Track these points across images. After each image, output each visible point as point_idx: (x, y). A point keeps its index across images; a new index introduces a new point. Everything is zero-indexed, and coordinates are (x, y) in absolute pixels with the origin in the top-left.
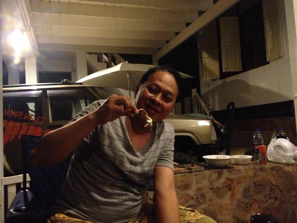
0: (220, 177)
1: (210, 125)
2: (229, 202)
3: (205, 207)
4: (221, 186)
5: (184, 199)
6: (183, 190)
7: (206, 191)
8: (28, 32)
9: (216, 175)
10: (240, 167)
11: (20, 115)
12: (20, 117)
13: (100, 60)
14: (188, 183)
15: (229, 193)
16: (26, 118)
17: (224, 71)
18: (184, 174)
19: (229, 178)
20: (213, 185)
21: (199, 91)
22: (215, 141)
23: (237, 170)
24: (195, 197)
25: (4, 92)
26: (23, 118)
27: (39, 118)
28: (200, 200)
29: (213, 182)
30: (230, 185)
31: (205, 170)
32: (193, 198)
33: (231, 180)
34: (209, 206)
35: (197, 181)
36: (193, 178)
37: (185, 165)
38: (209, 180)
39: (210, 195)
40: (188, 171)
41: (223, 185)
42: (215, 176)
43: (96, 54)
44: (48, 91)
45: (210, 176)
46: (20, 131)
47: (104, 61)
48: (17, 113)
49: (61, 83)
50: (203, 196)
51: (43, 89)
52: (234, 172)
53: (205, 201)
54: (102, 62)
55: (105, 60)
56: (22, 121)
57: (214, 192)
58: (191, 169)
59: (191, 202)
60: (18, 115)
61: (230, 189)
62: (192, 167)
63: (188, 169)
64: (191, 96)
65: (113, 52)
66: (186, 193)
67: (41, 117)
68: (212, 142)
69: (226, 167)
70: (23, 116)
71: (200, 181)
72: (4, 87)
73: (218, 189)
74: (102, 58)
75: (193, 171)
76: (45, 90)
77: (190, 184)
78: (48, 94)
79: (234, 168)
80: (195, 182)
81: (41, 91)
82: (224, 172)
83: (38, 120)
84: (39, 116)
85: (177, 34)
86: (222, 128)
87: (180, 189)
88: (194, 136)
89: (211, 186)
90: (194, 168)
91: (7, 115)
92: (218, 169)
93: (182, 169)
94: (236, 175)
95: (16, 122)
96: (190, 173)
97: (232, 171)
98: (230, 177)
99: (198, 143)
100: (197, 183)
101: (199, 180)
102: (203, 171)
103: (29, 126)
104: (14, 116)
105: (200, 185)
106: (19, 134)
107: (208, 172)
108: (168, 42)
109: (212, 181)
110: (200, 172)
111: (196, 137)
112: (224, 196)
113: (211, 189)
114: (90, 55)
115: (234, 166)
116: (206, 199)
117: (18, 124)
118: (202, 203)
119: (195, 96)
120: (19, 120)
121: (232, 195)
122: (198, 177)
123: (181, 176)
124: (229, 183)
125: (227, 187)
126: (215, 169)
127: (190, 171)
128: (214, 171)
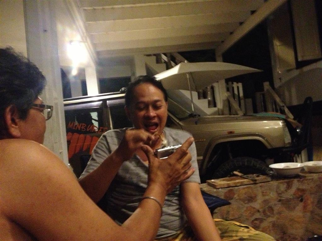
0: (289, 188)
1: (283, 125)
2: (301, 214)
3: (273, 220)
4: (291, 197)
5: (249, 212)
6: (248, 203)
7: (274, 203)
8: (85, 42)
9: (285, 186)
10: (313, 176)
11: (83, 127)
12: (83, 129)
13: (159, 61)
14: (253, 195)
15: (301, 204)
16: (90, 129)
17: (300, 59)
18: (247, 186)
19: (300, 189)
20: (281, 197)
21: (272, 85)
22: (289, 143)
23: (310, 179)
24: (261, 210)
25: (66, 105)
26: (86, 129)
27: (101, 129)
28: (268, 213)
29: (281, 194)
30: (301, 196)
31: (272, 180)
32: (258, 211)
33: (303, 191)
34: (278, 219)
35: (263, 192)
36: (258, 190)
37: (250, 175)
38: (277, 192)
39: (278, 207)
40: (252, 182)
41: (294, 196)
42: (283, 187)
43: (154, 55)
44: (107, 101)
45: (278, 187)
46: (84, 142)
47: (163, 61)
48: (80, 125)
49: (119, 92)
50: (271, 209)
51: (103, 99)
52: (306, 182)
53: (273, 213)
54: (161, 63)
55: (165, 60)
56: (86, 133)
57: (283, 204)
58: (256, 180)
59: (258, 216)
60: (82, 127)
61: (301, 201)
62: (257, 178)
63: (252, 180)
64: (263, 90)
65: (172, 51)
66: (250, 206)
67: (103, 128)
68: (286, 145)
69: (297, 176)
70: (86, 128)
71: (266, 193)
72: (65, 101)
73: (288, 200)
74: (161, 58)
75: (257, 182)
76: (104, 101)
77: (256, 196)
78: (107, 105)
79: (305, 177)
80: (261, 194)
81: (101, 102)
82: (294, 182)
83: (100, 131)
84: (101, 127)
85: (241, 23)
86: (297, 127)
87: (244, 202)
88: (264, 139)
89: (279, 198)
90: (259, 179)
91: (71, 127)
92: (287, 179)
93: (245, 181)
94: (308, 184)
95: (80, 134)
96: (255, 185)
97: (303, 181)
98: (301, 187)
99: (269, 147)
100: (263, 195)
101: (264, 191)
102: (269, 182)
103: (92, 137)
104: (78, 128)
105: (267, 197)
106: (83, 145)
107: (275, 183)
108: (231, 33)
109: (281, 192)
110: (266, 183)
111: (267, 141)
112: (294, 208)
113: (280, 201)
114: (148, 58)
115: (307, 175)
116: (275, 212)
117: (82, 136)
118: (269, 216)
119: (268, 90)
120: (82, 132)
121: (305, 207)
122: (263, 189)
123: (244, 188)
124: (300, 193)
125: (298, 198)
126: (283, 180)
127: (255, 182)
128: (282, 181)
